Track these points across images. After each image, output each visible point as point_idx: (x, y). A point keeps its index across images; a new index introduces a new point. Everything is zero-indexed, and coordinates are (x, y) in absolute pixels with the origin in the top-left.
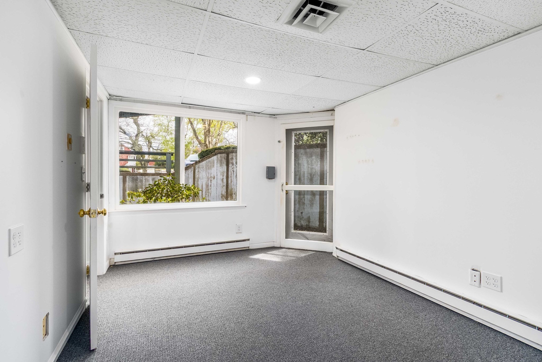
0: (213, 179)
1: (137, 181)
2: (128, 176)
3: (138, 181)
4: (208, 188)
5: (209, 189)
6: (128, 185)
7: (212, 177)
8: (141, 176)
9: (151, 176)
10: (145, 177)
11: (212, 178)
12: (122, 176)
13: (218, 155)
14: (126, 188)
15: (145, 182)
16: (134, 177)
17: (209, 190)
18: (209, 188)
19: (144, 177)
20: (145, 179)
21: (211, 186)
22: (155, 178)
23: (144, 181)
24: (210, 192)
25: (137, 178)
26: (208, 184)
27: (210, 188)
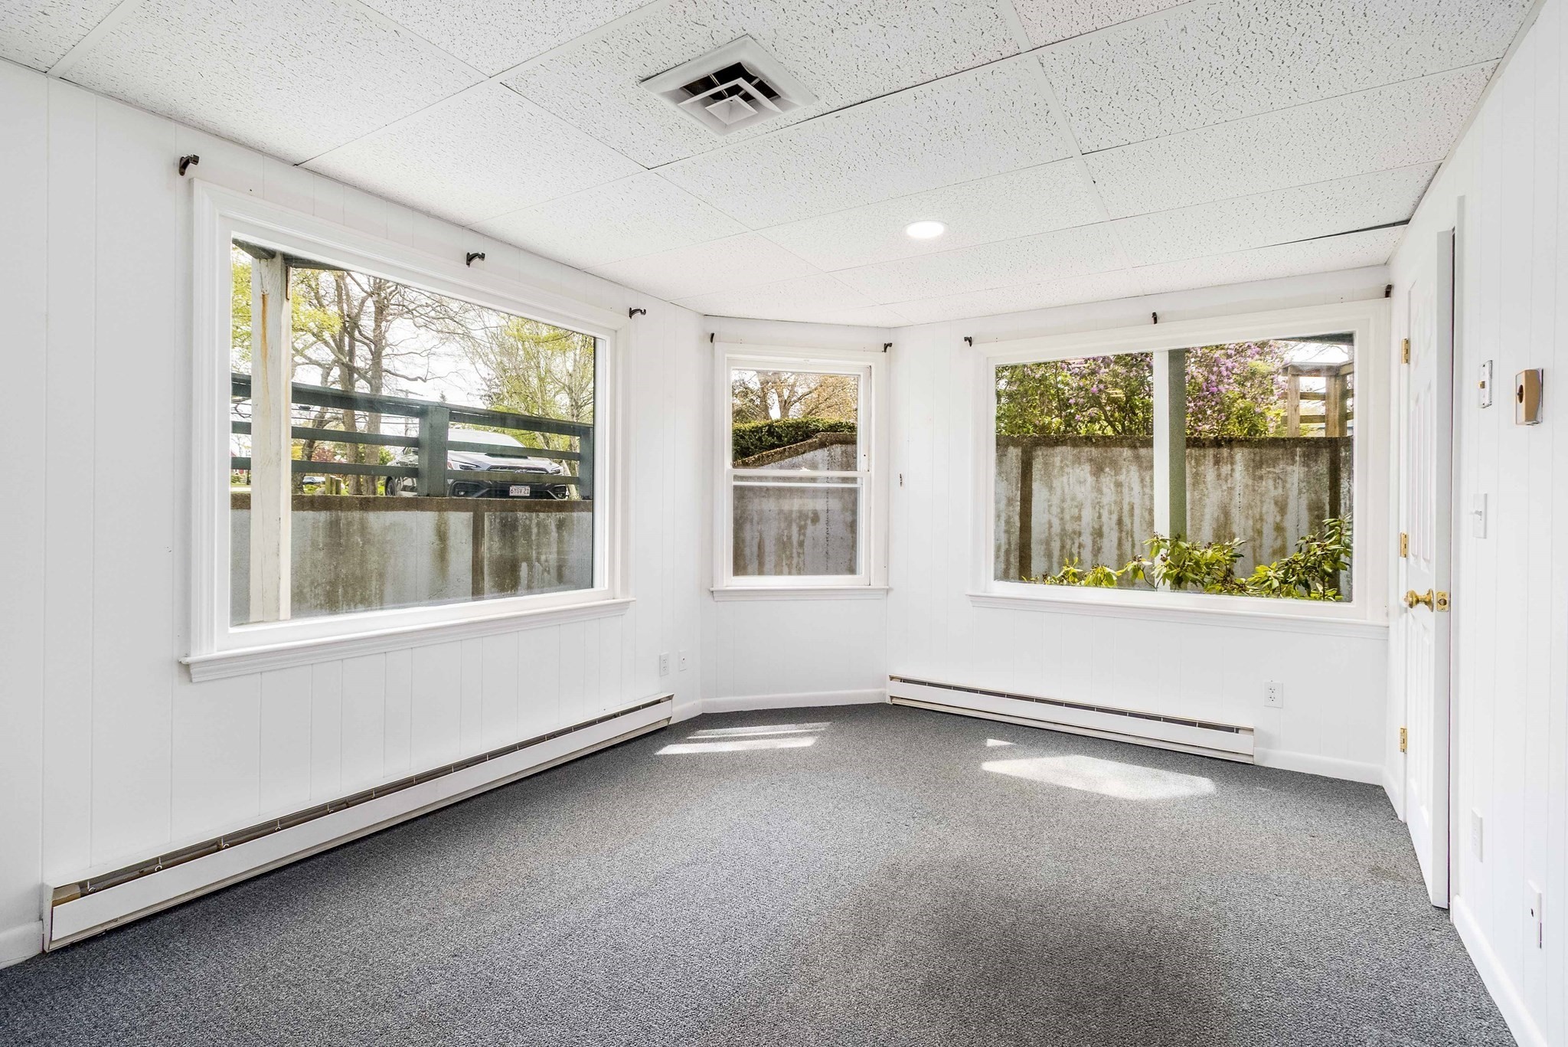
0: (809, 522)
1: (516, 534)
2: (490, 511)
3: (517, 530)
4: (788, 553)
5: (795, 555)
6: (490, 549)
7: (807, 517)
8: (527, 514)
9: (554, 514)
10: (538, 516)
11: (805, 520)
12: (472, 513)
13: (834, 446)
14: (483, 558)
15: (538, 533)
16: (506, 517)
17: (792, 557)
18: (794, 551)
19: (534, 514)
20: (538, 524)
21: (801, 544)
22: (564, 519)
23: (535, 530)
24: (798, 563)
25: (516, 519)
26: (790, 538)
27: (799, 554)
